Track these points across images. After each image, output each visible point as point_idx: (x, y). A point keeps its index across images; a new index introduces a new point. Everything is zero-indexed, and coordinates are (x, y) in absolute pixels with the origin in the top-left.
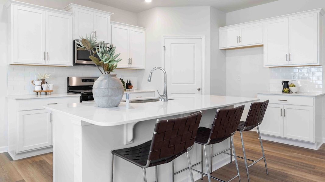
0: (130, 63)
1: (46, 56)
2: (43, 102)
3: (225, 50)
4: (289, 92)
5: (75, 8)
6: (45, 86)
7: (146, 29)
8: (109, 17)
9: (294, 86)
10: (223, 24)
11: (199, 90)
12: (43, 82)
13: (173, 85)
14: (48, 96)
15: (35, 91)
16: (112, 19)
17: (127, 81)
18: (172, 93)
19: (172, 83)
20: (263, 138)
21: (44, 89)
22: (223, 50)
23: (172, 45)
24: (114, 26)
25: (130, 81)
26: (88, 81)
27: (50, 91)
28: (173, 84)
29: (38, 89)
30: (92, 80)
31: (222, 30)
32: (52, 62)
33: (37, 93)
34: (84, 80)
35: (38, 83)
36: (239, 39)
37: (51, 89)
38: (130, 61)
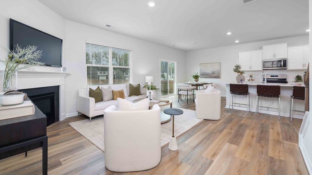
1: (250, 67)
12: (251, 76)
26: (275, 77)
32: (253, 70)
34: (272, 76)
38: (304, 65)
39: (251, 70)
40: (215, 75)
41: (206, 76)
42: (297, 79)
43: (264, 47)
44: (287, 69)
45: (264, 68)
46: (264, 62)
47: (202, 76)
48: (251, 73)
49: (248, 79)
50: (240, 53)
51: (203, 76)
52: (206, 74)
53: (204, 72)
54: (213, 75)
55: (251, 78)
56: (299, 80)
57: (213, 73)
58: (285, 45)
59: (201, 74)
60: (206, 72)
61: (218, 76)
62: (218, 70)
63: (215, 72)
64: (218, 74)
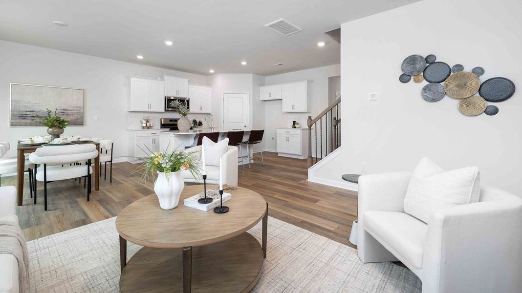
0: (201, 110)
1: (150, 106)
2: (148, 132)
3: (265, 101)
4: (295, 127)
5: (166, 77)
6: (148, 124)
7: (212, 87)
8: (187, 81)
9: (298, 124)
10: (263, 84)
11: (245, 127)
12: (147, 121)
14: (151, 129)
17: (199, 121)
20: (279, 155)
21: (148, 126)
22: (263, 101)
23: (228, 98)
24: (190, 86)
25: (201, 121)
27: (151, 127)
29: (144, 125)
30: (176, 120)
31: (261, 88)
33: (143, 127)
34: (171, 120)
35: (144, 122)
36: (270, 95)
37: (152, 125)
38: (201, 108)
39: (149, 110)
45: (165, 108)
46: (166, 99)
48: (148, 116)
50: (132, 79)
59: (18, 115)
60: (37, 109)
61: (77, 119)
62: (79, 107)
63: (71, 110)
64: (79, 115)
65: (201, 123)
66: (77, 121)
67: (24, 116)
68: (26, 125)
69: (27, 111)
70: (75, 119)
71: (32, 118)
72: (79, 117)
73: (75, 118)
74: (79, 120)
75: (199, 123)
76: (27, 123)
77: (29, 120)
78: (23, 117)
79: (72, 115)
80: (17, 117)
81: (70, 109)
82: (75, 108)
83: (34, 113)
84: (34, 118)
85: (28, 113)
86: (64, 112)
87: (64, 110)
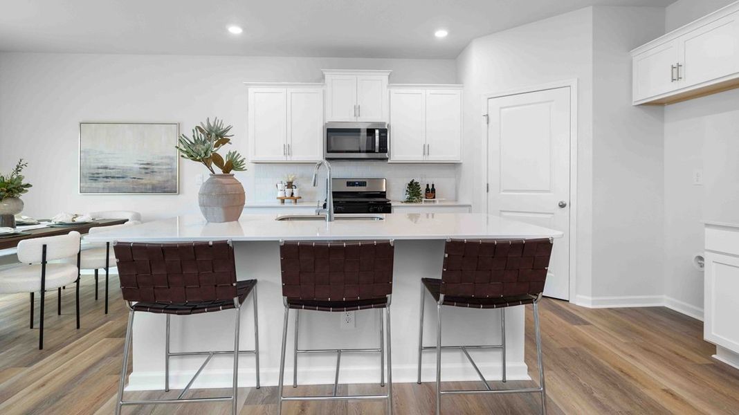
0: (427, 153)
1: (288, 149)
7: (463, 86)
11: (562, 206)
12: (290, 185)
13: (503, 193)
14: (298, 205)
15: (278, 198)
16: (392, 80)
17: (428, 185)
18: (503, 211)
19: (502, 190)
22: (645, 107)
23: (503, 110)
25: (433, 185)
26: (357, 185)
28: (504, 191)
30: (364, 183)
32: (295, 158)
33: (282, 200)
34: (350, 184)
35: (280, 186)
36: (676, 72)
38: (426, 150)
39: (289, 159)
40: (157, 179)
41: (112, 183)
42: (410, 193)
43: (329, 76)
44: (387, 159)
45: (328, 152)
46: (329, 131)
47: (94, 185)
48: (289, 174)
49: (280, 194)
50: (251, 90)
51: (100, 184)
52: (113, 173)
53: (101, 165)
54: (147, 180)
55: (288, 191)
56: (415, 195)
57: (148, 169)
58: (383, 77)
59: (88, 175)
60: (111, 163)
61: (168, 181)
62: (169, 157)
63: (157, 165)
64: (170, 174)
65: (433, 190)
66: (166, 185)
67: (96, 175)
68: (97, 191)
69: (99, 168)
70: (164, 181)
71: (105, 179)
72: (170, 178)
73: (163, 179)
74: (170, 183)
75: (427, 189)
76: (99, 188)
77: (102, 183)
78: (94, 178)
79: (160, 172)
80: (87, 179)
81: (156, 161)
82: (163, 161)
83: (108, 170)
84: (108, 180)
85: (100, 171)
86: (147, 169)
87: (148, 164)
